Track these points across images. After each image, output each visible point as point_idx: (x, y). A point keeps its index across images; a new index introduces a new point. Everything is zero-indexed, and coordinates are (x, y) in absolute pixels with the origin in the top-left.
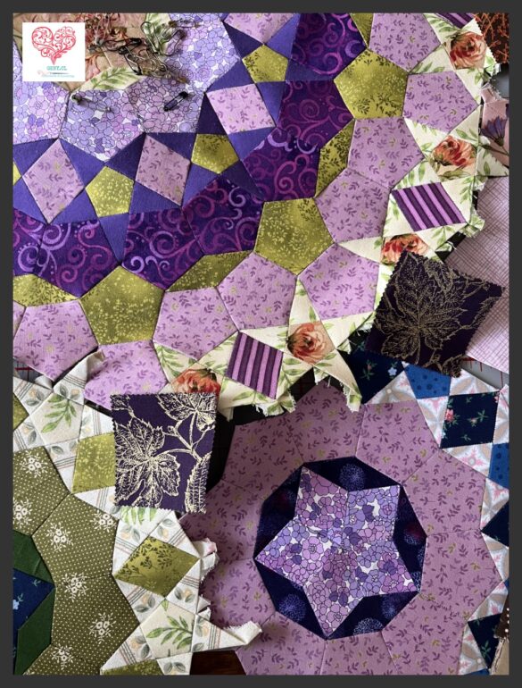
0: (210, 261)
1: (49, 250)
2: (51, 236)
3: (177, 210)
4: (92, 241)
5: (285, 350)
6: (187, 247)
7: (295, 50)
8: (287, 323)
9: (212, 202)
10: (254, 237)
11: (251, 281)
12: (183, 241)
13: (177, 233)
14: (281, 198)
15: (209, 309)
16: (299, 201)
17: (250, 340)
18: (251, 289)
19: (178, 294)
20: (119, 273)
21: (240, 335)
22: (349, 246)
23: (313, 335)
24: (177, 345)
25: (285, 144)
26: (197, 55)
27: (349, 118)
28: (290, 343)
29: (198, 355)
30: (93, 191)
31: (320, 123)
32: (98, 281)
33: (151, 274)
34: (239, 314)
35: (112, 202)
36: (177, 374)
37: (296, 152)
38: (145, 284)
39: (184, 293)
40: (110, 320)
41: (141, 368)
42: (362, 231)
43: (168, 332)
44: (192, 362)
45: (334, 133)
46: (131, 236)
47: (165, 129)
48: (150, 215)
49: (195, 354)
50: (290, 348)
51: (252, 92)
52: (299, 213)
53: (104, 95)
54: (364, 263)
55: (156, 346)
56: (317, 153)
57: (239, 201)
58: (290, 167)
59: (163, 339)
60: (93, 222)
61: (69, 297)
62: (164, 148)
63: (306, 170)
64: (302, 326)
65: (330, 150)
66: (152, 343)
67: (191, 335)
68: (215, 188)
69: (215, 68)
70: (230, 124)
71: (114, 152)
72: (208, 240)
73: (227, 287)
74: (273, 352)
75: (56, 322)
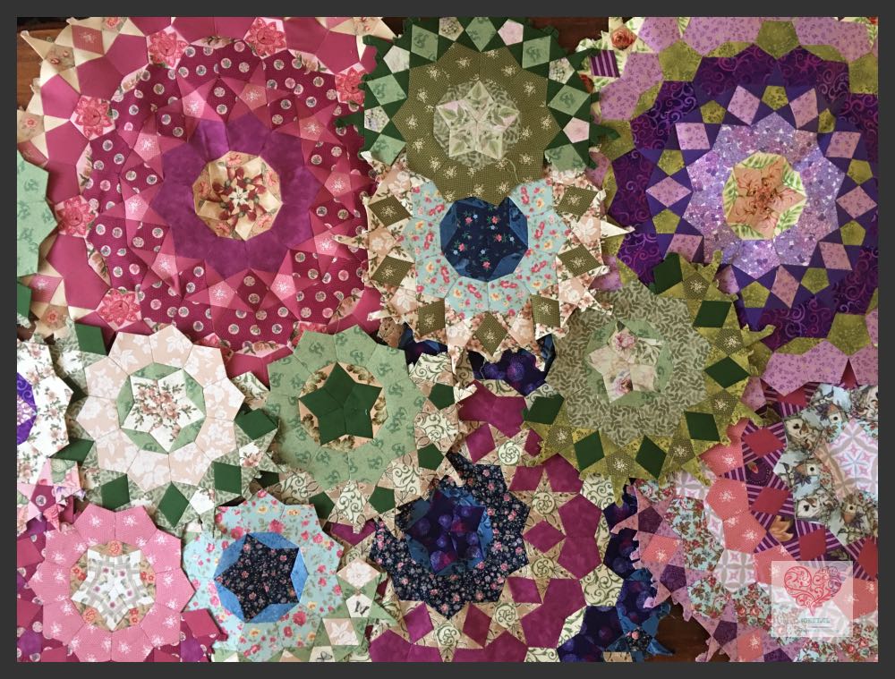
1: (798, 322)
2: (797, 314)
4: (818, 308)
38: (854, 316)
46: (836, 296)
47: (825, 234)
48: (841, 282)
51: (859, 191)
53: (789, 231)
62: (830, 244)
68: (863, 254)
70: (854, 212)
71: (809, 259)
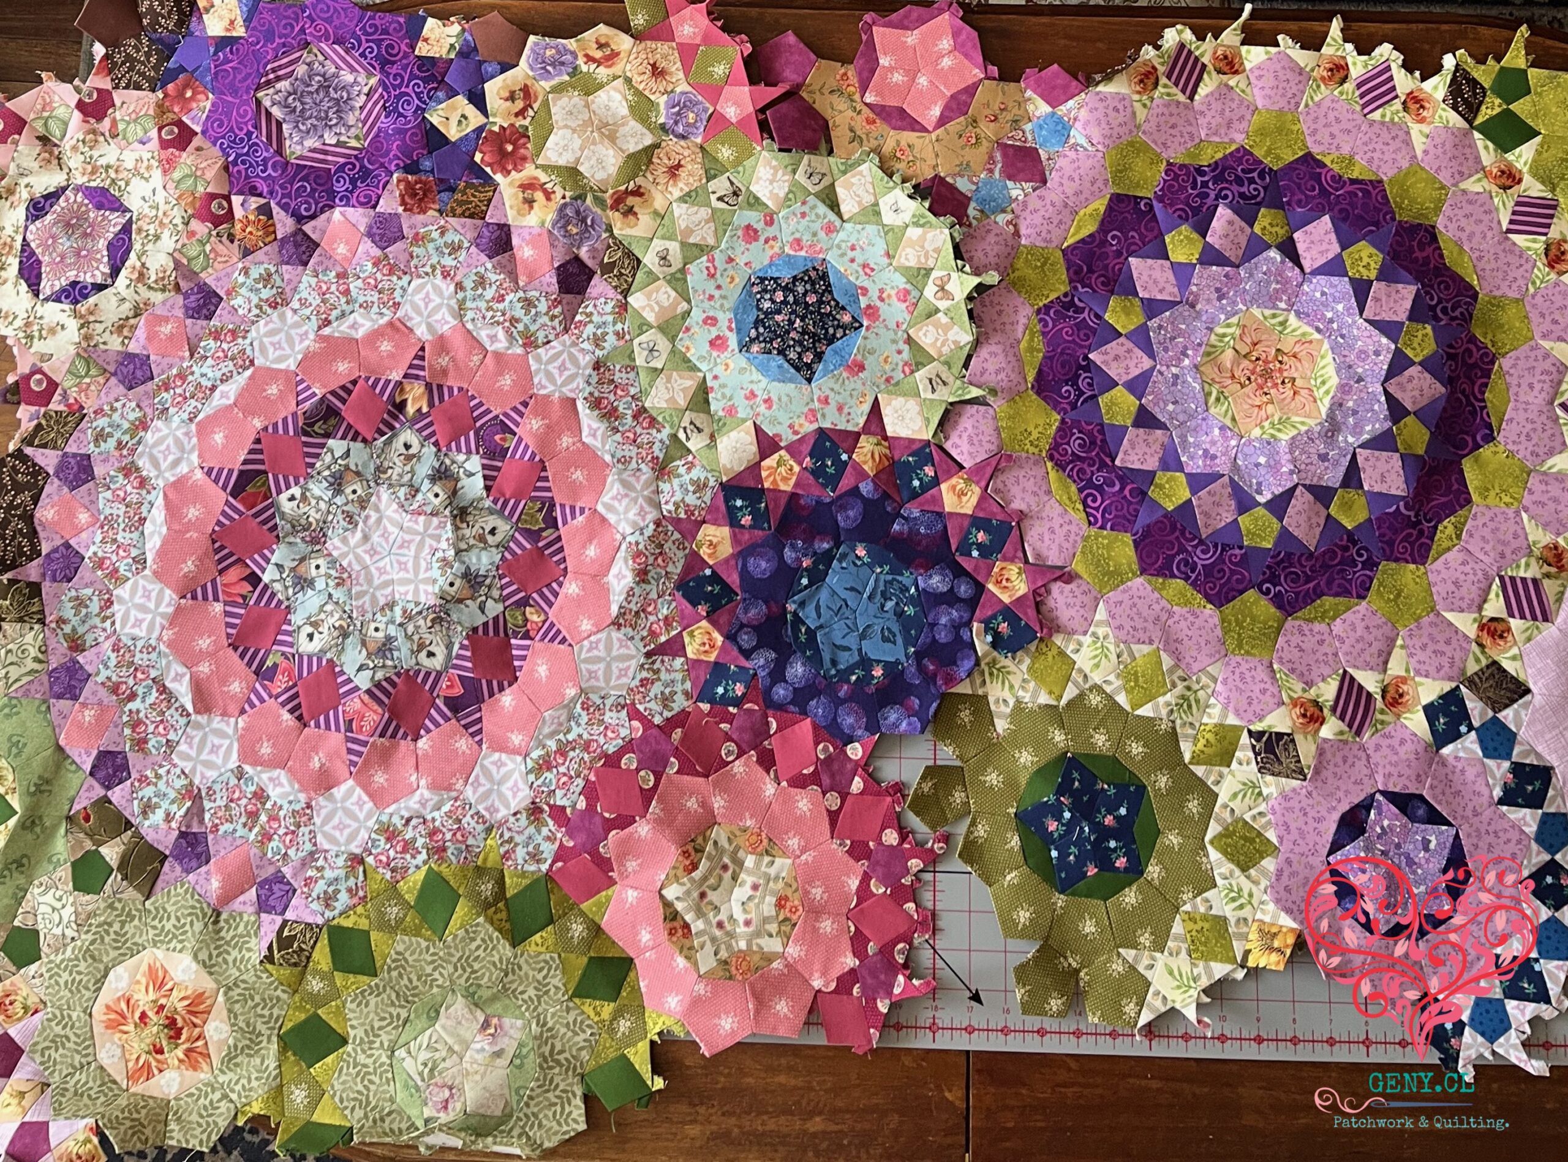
0: (1328, 601)
3: (1311, 554)
5: (1378, 697)
6: (1311, 585)
7: (1437, 426)
8: (1385, 671)
9: (1340, 553)
10: (1368, 589)
11: (1360, 627)
12: (1308, 580)
13: (1304, 572)
14: (1397, 560)
15: (1321, 642)
16: (1412, 566)
17: (1352, 679)
18: (1359, 633)
19: (1297, 623)
20: (1251, 595)
21: (1345, 672)
22: (1449, 616)
23: (1405, 688)
24: (1293, 671)
25: (1412, 514)
26: (1355, 413)
27: (1469, 501)
28: (1384, 692)
29: (1309, 684)
30: (1244, 521)
31: (1443, 499)
32: (1234, 598)
33: (1278, 601)
34: (1346, 654)
35: (1259, 536)
36: (1291, 698)
37: (1419, 522)
38: (1273, 610)
39: (1302, 623)
40: (1239, 635)
41: (1262, 685)
42: (1464, 605)
43: (1286, 656)
44: (1304, 690)
45: (1453, 512)
46: (1269, 567)
47: (1315, 481)
48: (1289, 555)
49: (1306, 683)
50: (1383, 697)
51: (1396, 461)
52: (1410, 576)
54: (1460, 636)
55: (1275, 666)
56: (1436, 528)
57: (1361, 556)
58: (1411, 535)
59: (1281, 662)
60: (1241, 548)
61: (1209, 606)
62: (1311, 498)
63: (1423, 540)
64: (1398, 677)
65: (1447, 528)
66: (1271, 664)
67: (1304, 663)
68: (1344, 543)
69: (1368, 428)
70: (1370, 482)
71: (1270, 496)
72: (1329, 583)
73: (1338, 626)
74: (1369, 695)
75: (1196, 626)
